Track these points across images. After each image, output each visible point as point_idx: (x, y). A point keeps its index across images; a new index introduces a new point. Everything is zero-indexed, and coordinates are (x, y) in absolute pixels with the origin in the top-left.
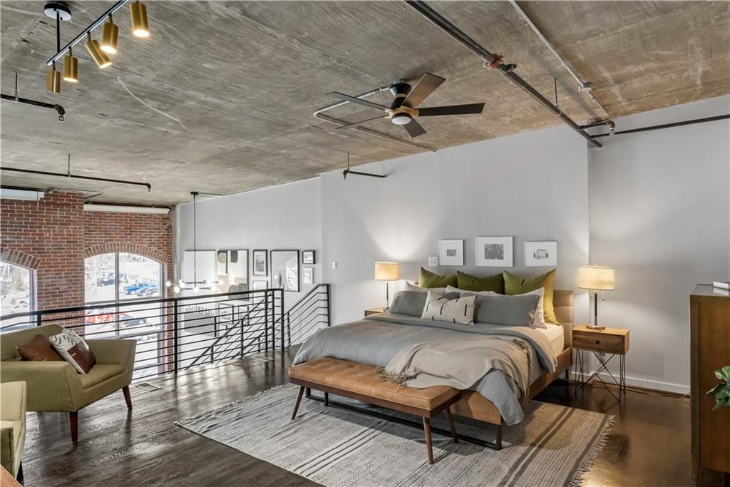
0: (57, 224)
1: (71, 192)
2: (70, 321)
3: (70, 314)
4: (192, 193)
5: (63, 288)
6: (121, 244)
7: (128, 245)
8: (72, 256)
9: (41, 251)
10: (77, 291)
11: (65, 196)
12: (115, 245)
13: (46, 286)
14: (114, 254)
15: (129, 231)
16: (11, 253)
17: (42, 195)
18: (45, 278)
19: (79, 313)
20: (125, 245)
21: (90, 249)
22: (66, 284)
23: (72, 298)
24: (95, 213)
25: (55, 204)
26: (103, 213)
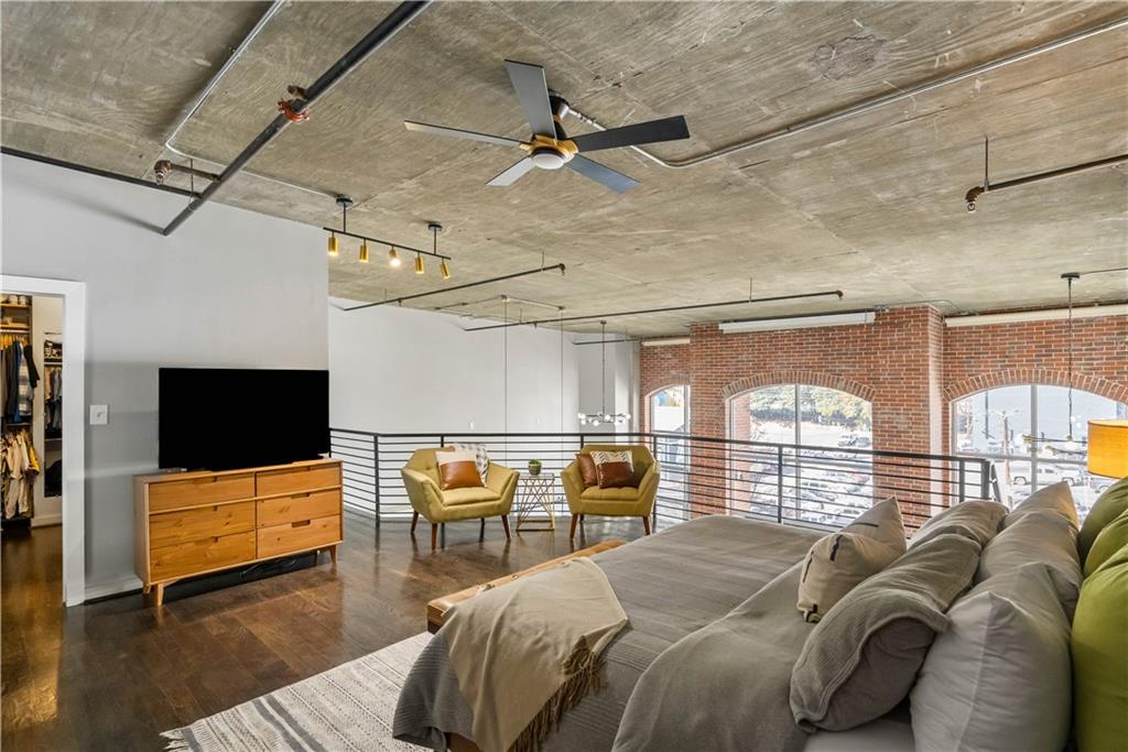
0: (894, 348)
1: (912, 306)
2: (911, 469)
3: (910, 461)
4: (1064, 276)
5: (902, 427)
6: (1030, 372)
7: (1043, 372)
8: (913, 387)
9: (876, 381)
10: (919, 433)
11: (904, 313)
12: (1018, 372)
13: (882, 422)
14: (1030, 386)
15: (1046, 351)
16: (846, 384)
17: (871, 317)
18: (882, 413)
19: (922, 462)
20: (1037, 372)
21: (978, 380)
22: (905, 423)
23: (913, 442)
24: (986, 327)
25: (892, 324)
26: (999, 326)
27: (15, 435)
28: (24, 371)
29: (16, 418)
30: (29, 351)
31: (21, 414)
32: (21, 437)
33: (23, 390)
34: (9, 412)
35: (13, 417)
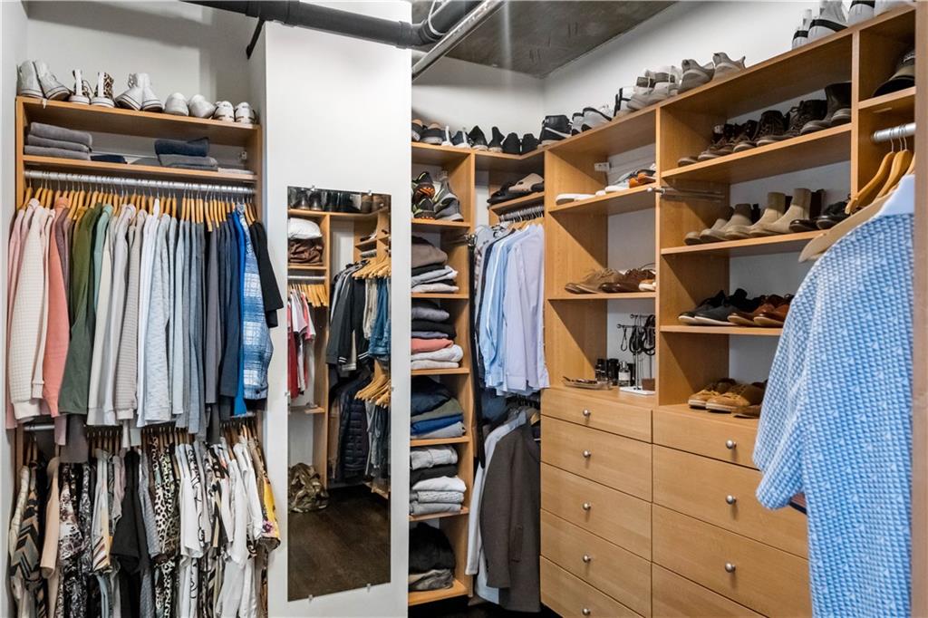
27: (231, 444)
28: (252, 285)
29: (239, 404)
30: (259, 234)
31: (248, 395)
32: (243, 446)
33: (252, 331)
34: (225, 391)
35: (232, 401)
